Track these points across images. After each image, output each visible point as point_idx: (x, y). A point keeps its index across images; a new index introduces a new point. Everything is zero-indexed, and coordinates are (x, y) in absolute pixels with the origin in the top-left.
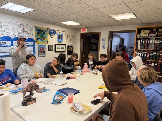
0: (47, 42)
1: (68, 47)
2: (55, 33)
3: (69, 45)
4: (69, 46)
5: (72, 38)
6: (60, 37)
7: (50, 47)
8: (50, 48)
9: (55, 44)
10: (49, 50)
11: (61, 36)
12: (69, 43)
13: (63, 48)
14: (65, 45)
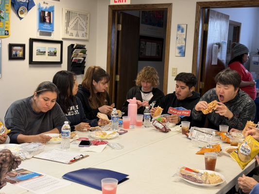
0: (7, 34)
1: (71, 48)
2: (29, 5)
3: (75, 43)
4: (72, 45)
5: (82, 22)
6: (45, 18)
7: (15, 48)
8: (14, 53)
9: (32, 41)
10: (12, 57)
11: (49, 14)
12: (74, 37)
13: (55, 54)
14: (61, 42)
